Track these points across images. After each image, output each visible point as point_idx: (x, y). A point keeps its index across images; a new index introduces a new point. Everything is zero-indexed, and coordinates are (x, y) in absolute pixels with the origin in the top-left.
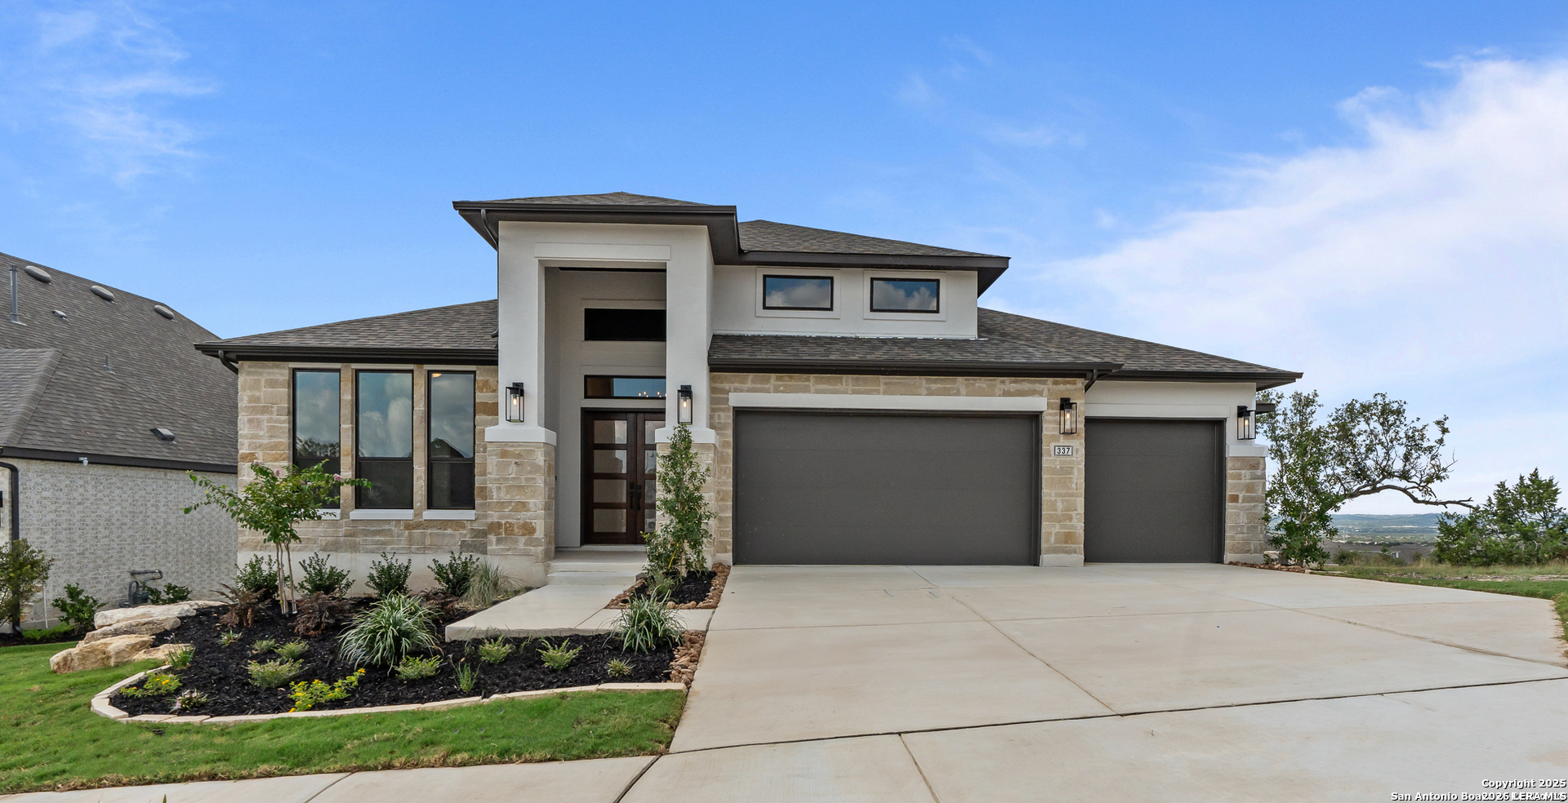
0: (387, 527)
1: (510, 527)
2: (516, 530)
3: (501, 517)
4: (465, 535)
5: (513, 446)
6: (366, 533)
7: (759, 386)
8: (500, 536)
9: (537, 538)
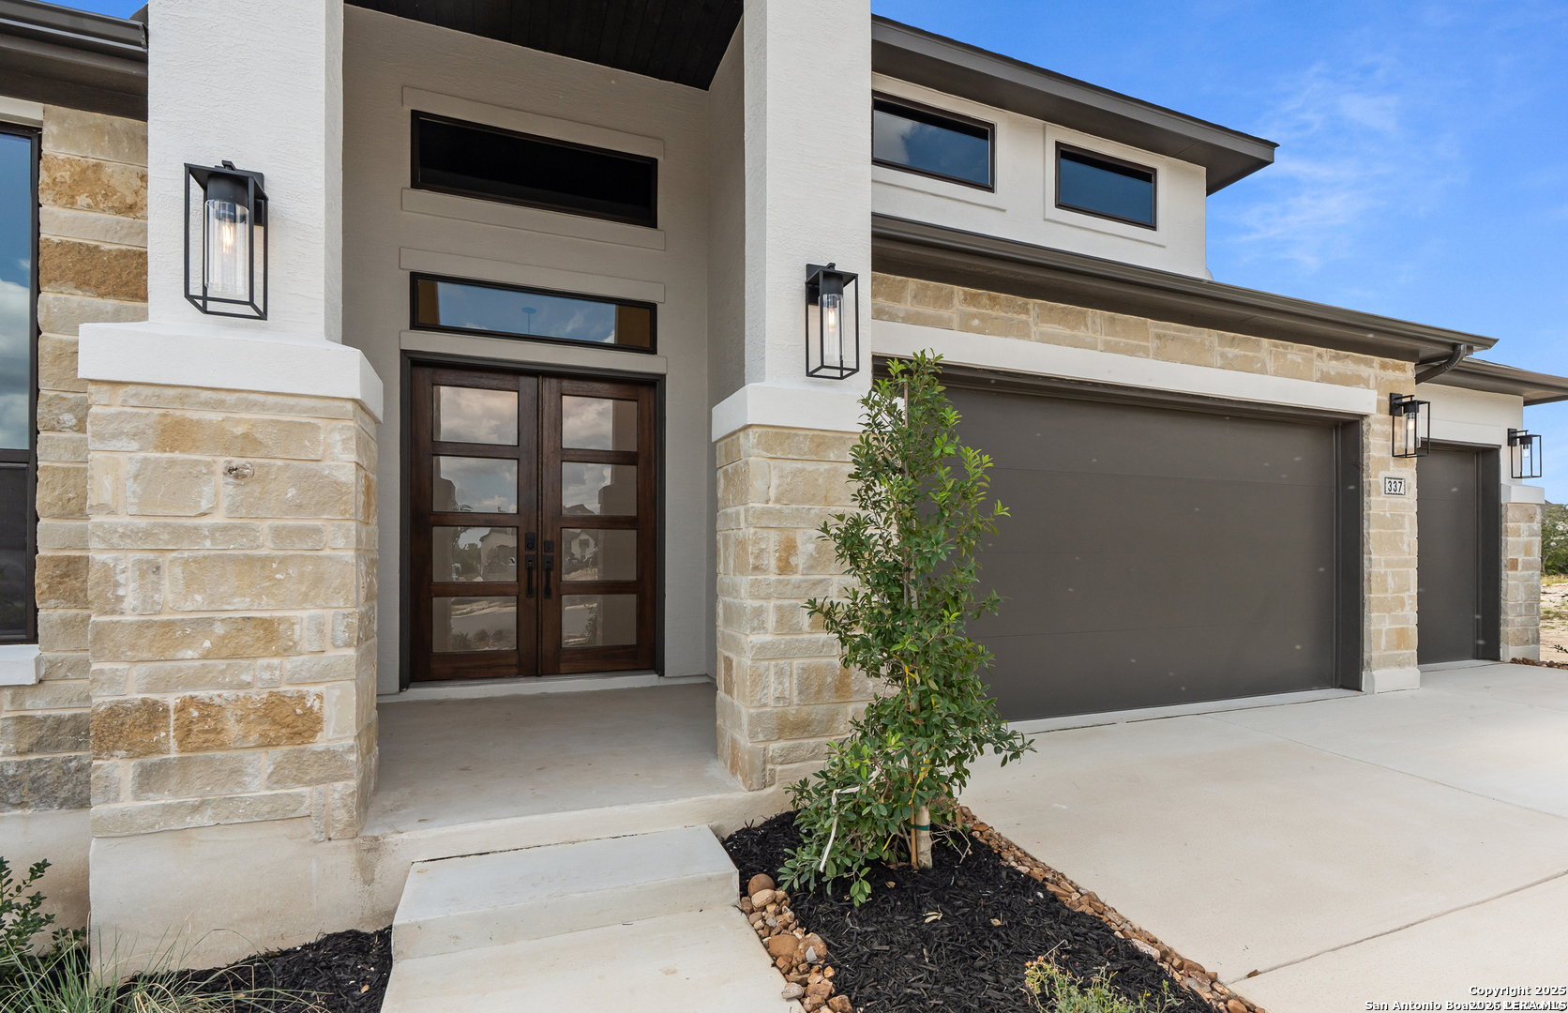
1: (203, 718)
2: (233, 729)
3: (155, 683)
5: (217, 405)
7: (930, 310)
8: (156, 758)
9: (327, 751)
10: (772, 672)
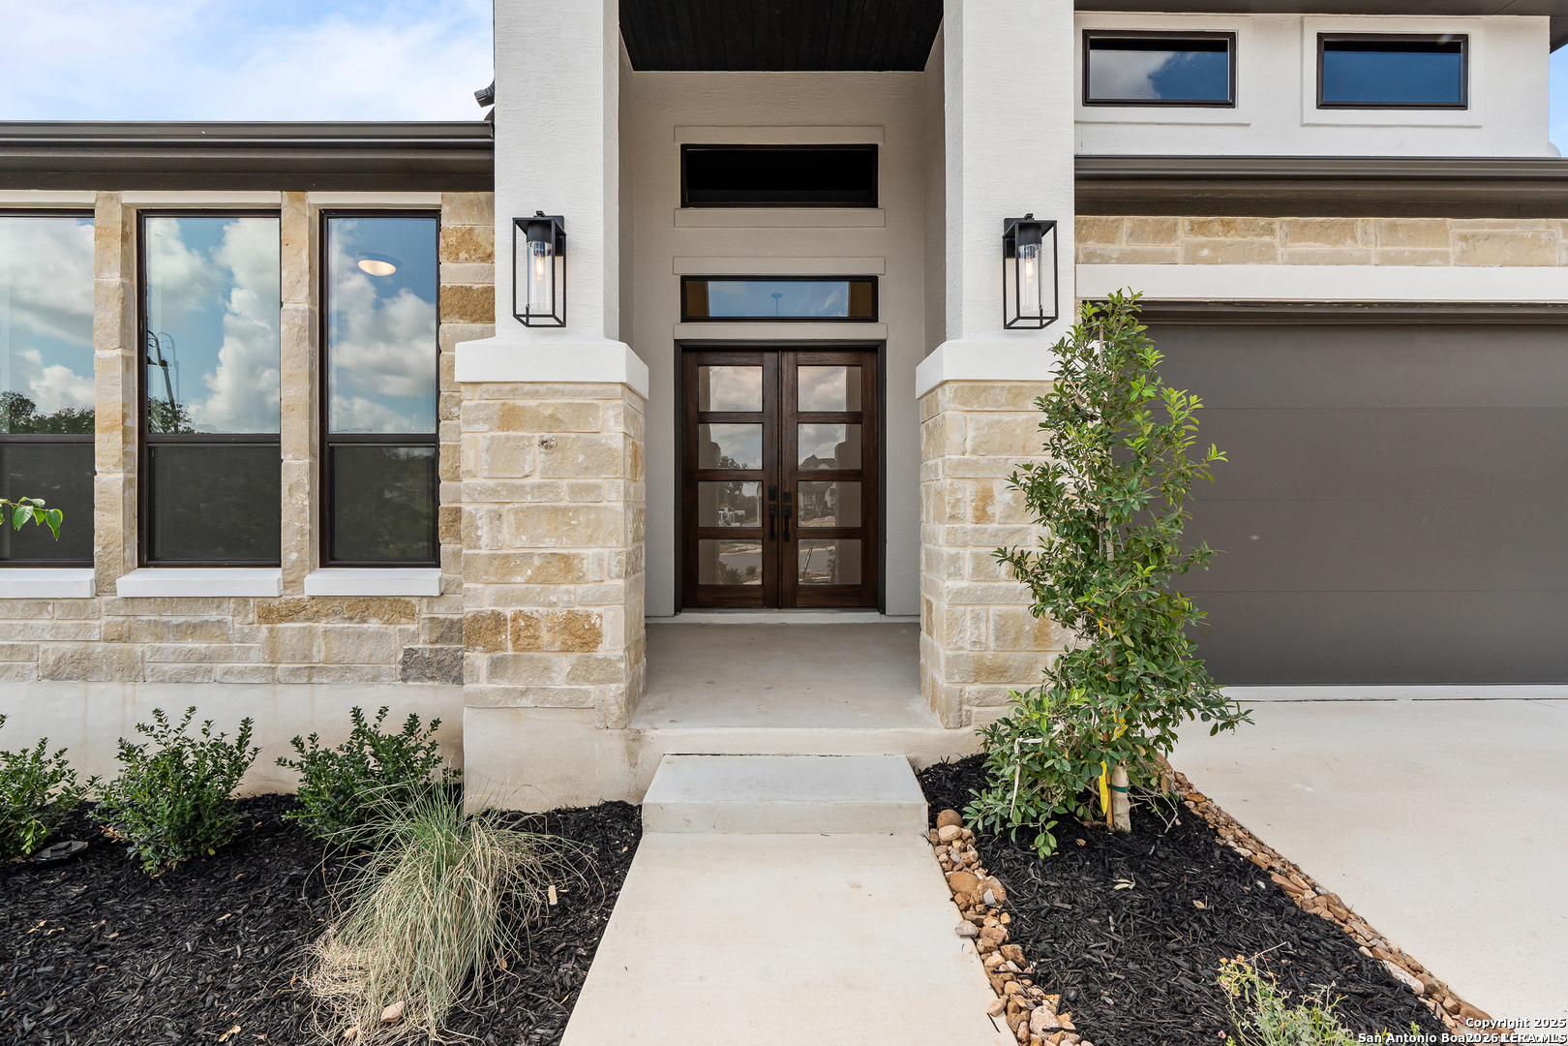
0: (213, 616)
1: (528, 626)
2: (546, 637)
3: (503, 599)
4: (415, 636)
5: (534, 394)
6: (160, 630)
7: (1149, 247)
8: (499, 654)
9: (605, 659)
10: (968, 617)
